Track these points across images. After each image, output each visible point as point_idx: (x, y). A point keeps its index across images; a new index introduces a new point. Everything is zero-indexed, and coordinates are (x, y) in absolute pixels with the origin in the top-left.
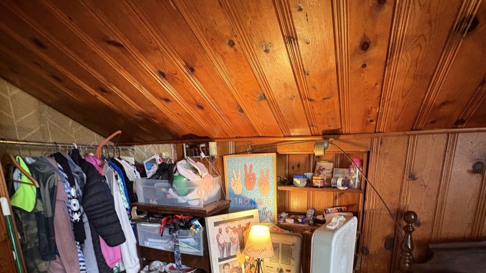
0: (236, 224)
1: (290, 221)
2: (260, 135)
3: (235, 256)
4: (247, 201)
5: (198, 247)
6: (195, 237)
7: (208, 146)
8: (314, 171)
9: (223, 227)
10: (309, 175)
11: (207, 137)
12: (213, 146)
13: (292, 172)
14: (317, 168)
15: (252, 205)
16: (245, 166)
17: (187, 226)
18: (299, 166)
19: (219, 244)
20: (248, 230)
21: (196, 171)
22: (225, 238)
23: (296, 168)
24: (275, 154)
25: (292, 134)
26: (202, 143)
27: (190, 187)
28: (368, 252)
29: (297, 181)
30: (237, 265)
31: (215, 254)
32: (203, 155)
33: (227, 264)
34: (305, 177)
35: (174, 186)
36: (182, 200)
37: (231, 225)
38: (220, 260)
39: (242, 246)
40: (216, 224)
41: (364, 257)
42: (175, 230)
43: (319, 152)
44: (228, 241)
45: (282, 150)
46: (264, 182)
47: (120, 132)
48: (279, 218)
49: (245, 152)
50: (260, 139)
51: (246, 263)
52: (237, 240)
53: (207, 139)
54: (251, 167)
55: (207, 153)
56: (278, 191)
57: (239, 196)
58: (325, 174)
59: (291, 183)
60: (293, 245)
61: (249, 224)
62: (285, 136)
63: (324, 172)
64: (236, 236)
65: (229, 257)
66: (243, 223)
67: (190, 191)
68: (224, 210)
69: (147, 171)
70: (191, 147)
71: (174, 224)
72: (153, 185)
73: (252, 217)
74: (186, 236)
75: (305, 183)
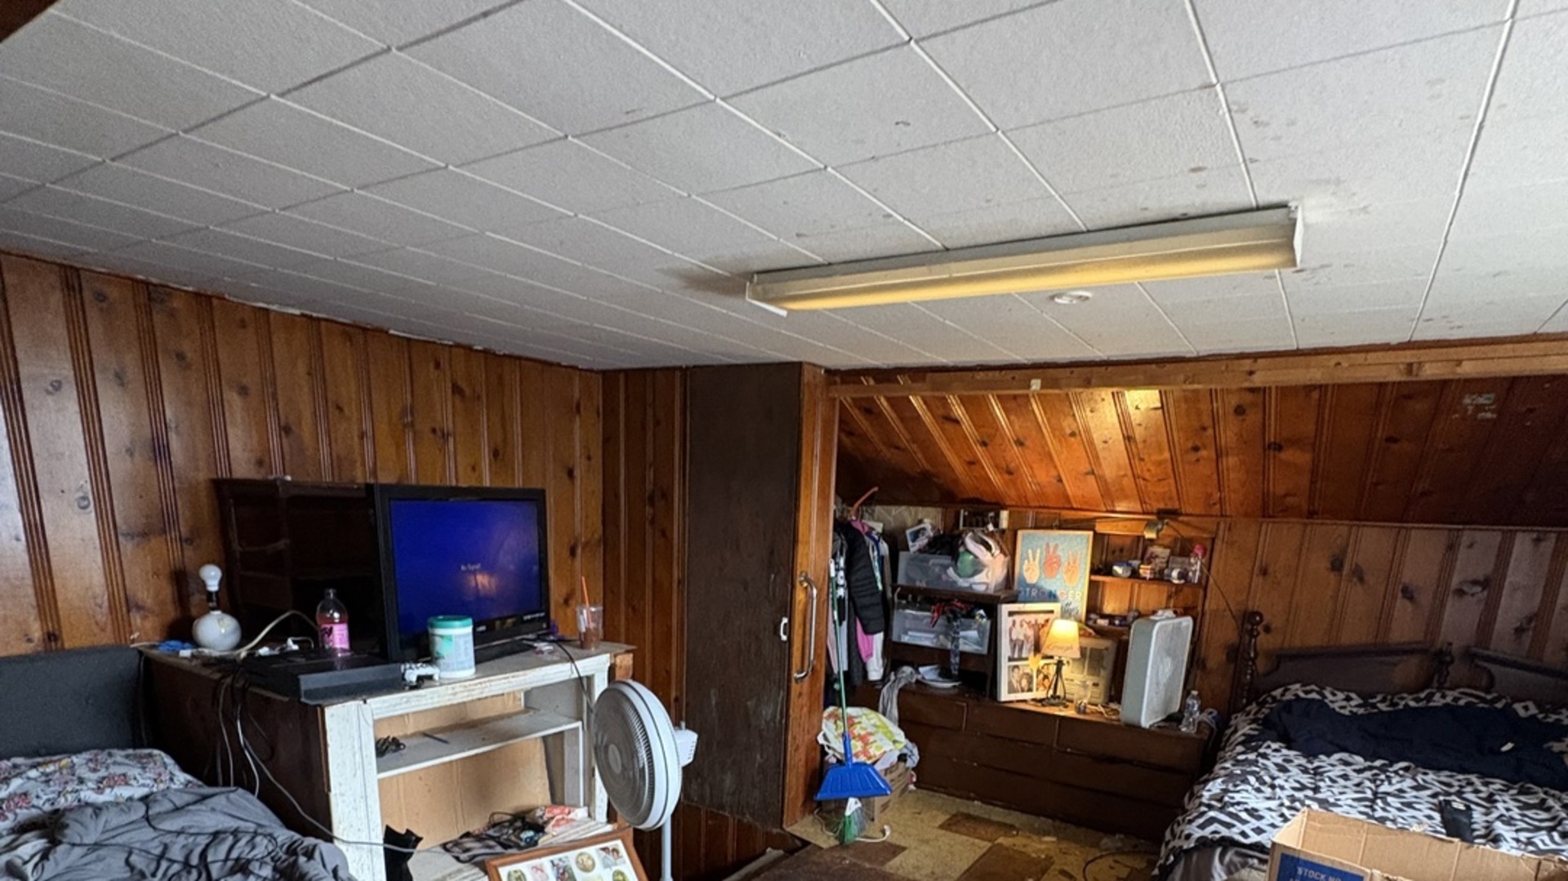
0: (1032, 618)
1: (1103, 622)
2: (1075, 506)
3: (1026, 659)
4: (1043, 593)
5: (979, 644)
6: (981, 632)
7: (997, 516)
8: (1142, 559)
9: (1018, 618)
10: (1135, 563)
11: (997, 504)
12: (1004, 515)
13: (1110, 558)
14: (1148, 555)
15: (1052, 597)
16: (1048, 546)
17: (970, 615)
18: (1121, 550)
19: (1011, 640)
21: (989, 548)
22: (1018, 634)
23: (1117, 553)
24: (1091, 533)
25: (1118, 509)
26: (991, 511)
27: (978, 567)
28: (1204, 667)
29: (1118, 569)
30: (1028, 670)
31: (1005, 650)
32: (991, 527)
33: (1017, 667)
34: (1129, 565)
35: (959, 564)
36: (963, 583)
37: (1027, 618)
38: (1011, 659)
39: (1037, 648)
40: (1011, 614)
41: (1199, 673)
42: (956, 618)
43: (1150, 535)
44: (1022, 637)
45: (1101, 528)
46: (1072, 570)
47: (876, 489)
49: (1051, 528)
50: (1073, 512)
51: (1039, 672)
52: (1032, 639)
53: (999, 506)
54: (1056, 547)
55: (996, 525)
56: (1091, 582)
57: (1032, 586)
58: (1159, 563)
59: (1109, 572)
60: (1107, 649)
61: (1047, 621)
62: (1107, 511)
63: (1157, 560)
64: (1030, 633)
65: (1020, 659)
66: (1041, 618)
67: (976, 572)
68: (1014, 600)
69: (910, 544)
70: (973, 514)
71: (953, 612)
73: (1052, 612)
74: (969, 628)
75: (1129, 574)
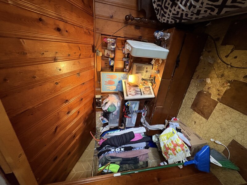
1: (127, 67)
4: (119, 84)
6: (132, 104)
7: (97, 98)
10: (109, 59)
11: (94, 99)
12: (97, 96)
13: (108, 66)
14: (107, 56)
15: (120, 82)
17: (128, 107)
19: (135, 95)
20: (130, 84)
21: (106, 103)
22: (133, 92)
24: (101, 72)
25: (93, 65)
26: (96, 100)
27: (113, 105)
28: (141, 36)
30: (144, 88)
31: (139, 97)
32: (100, 100)
33: (143, 92)
34: (110, 61)
35: (112, 112)
36: (117, 109)
39: (137, 86)
40: (127, 96)
42: (129, 112)
43: (101, 54)
44: (134, 91)
45: (99, 69)
46: (112, 77)
47: (91, 132)
48: (126, 72)
49: (100, 84)
50: (95, 78)
51: (143, 85)
52: (134, 88)
55: (100, 99)
57: (117, 87)
59: (112, 67)
62: (94, 68)
64: (132, 88)
67: (114, 106)
68: (122, 93)
69: (106, 122)
70: (97, 105)
71: (127, 112)
72: (111, 120)
73: (125, 82)
74: (132, 108)
